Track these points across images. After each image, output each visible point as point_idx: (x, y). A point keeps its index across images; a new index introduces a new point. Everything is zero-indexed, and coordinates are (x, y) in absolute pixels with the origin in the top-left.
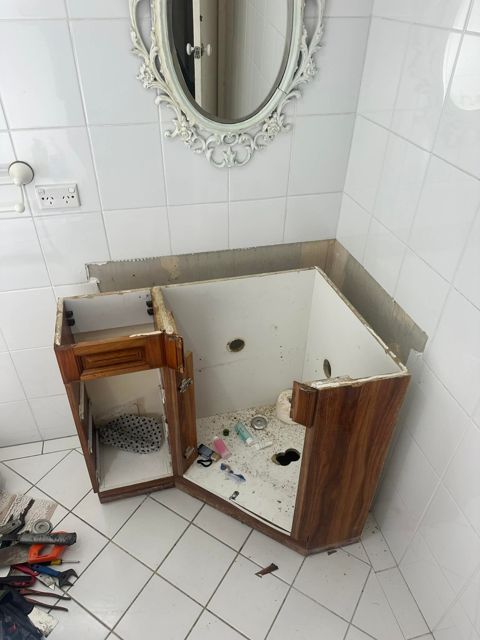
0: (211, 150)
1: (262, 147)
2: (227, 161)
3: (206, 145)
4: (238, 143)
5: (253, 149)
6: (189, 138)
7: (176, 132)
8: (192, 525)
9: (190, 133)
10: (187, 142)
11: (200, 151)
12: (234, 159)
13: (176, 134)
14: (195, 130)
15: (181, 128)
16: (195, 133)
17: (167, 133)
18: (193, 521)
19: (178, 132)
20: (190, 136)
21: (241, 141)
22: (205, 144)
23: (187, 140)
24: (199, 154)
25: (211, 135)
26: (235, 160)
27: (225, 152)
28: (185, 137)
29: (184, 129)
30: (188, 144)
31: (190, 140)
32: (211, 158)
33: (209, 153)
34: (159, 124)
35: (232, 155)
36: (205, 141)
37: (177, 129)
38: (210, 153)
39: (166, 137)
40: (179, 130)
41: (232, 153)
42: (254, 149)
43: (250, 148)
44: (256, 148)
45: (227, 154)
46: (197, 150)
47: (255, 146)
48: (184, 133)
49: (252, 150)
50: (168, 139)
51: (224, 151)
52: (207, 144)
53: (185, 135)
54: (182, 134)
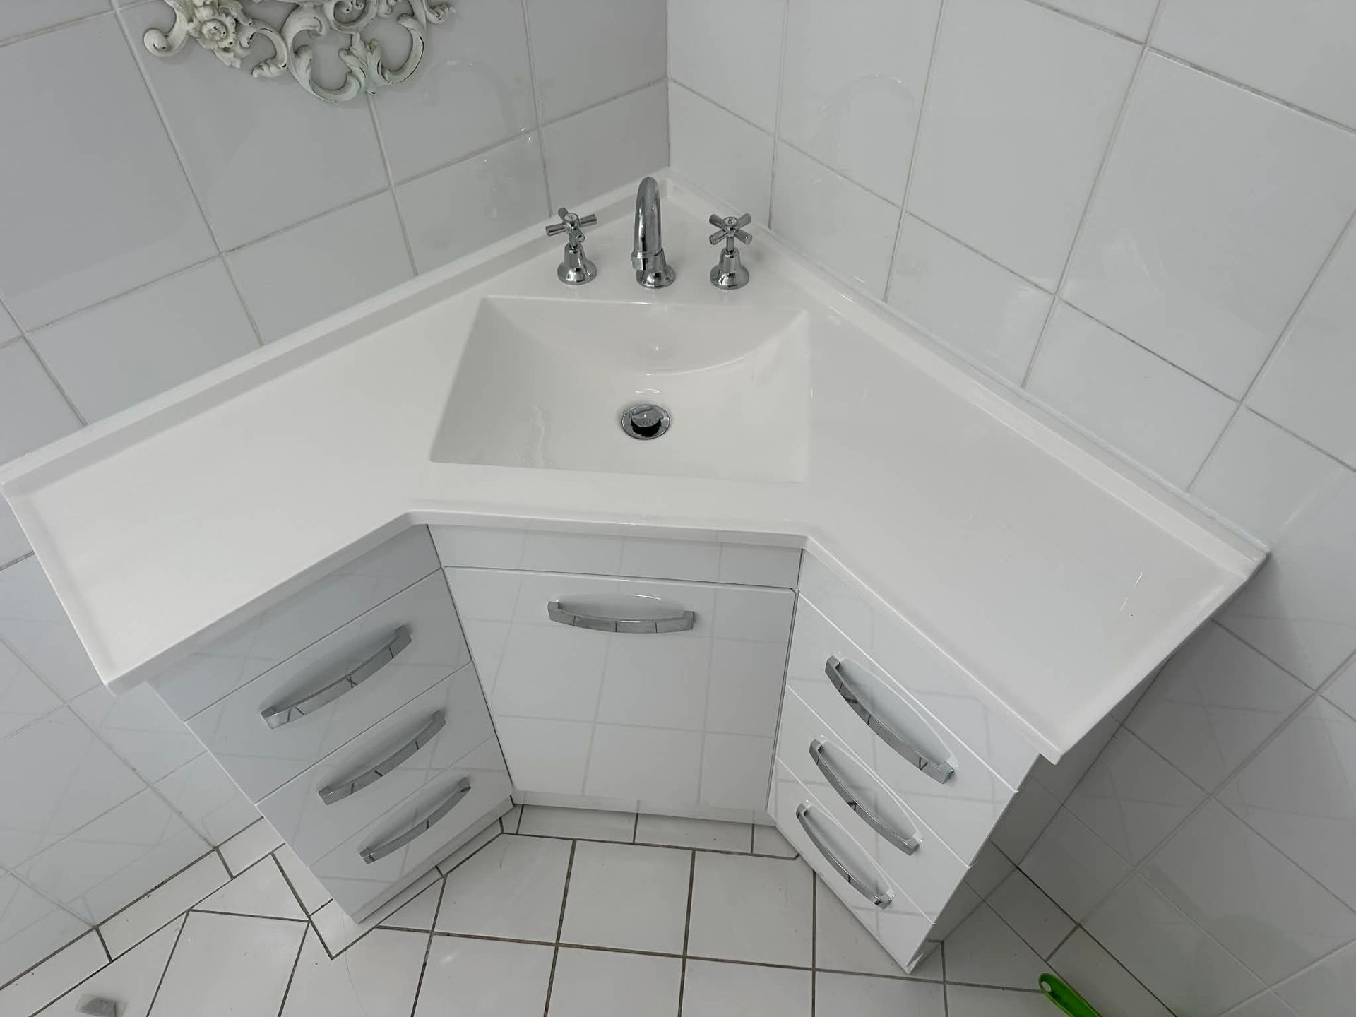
0: (305, 59)
1: (447, 10)
2: (362, 79)
3: (286, 43)
4: (377, 15)
5: (424, 21)
6: (231, 38)
7: (182, 28)
8: (560, 949)
9: (229, 22)
10: (226, 50)
11: (273, 69)
12: (380, 64)
13: (184, 34)
14: (241, 8)
15: (196, 11)
16: (244, 17)
17: (152, 40)
18: (558, 939)
19: (190, 27)
20: (231, 28)
21: (387, 7)
22: (283, 45)
23: (225, 44)
24: (274, 79)
25: (292, 11)
26: (382, 68)
27: (349, 52)
28: (217, 38)
29: (204, 13)
30: (231, 55)
31: (236, 43)
32: (315, 82)
33: (304, 70)
34: (116, 15)
35: (369, 53)
36: (280, 32)
37: (181, 17)
38: (308, 67)
39: (155, 52)
40: (190, 20)
41: (368, 47)
42: (427, 20)
43: (417, 22)
44: (433, 17)
45: (354, 55)
46: (265, 67)
47: (428, 13)
48: (211, 26)
49: (421, 24)
50: (160, 58)
51: (341, 49)
52: (290, 41)
53: (214, 31)
54: (205, 31)
